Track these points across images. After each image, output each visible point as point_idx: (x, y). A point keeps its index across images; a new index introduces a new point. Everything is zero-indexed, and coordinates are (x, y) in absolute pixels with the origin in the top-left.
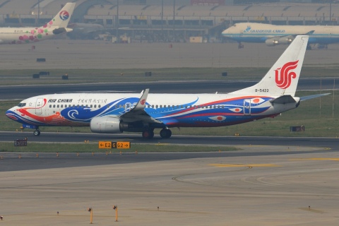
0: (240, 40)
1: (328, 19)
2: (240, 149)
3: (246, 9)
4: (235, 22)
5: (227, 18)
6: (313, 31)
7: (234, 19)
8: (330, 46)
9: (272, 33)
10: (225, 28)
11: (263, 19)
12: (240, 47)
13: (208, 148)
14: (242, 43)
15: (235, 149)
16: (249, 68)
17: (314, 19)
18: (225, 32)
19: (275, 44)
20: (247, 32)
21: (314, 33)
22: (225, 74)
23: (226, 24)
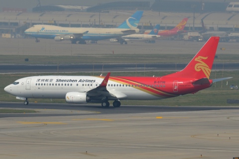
0: (37, 37)
1: (97, 24)
2: (38, 112)
3: (41, 16)
4: (33, 24)
5: (28, 22)
6: (87, 32)
7: (33, 22)
8: (99, 42)
9: (59, 32)
10: (27, 29)
11: (53, 22)
12: (38, 41)
13: (16, 110)
14: (38, 39)
15: (35, 112)
16: (44, 56)
17: (89, 23)
18: (27, 31)
19: (61, 40)
20: (42, 31)
21: (88, 33)
22: (27, 60)
23: (27, 26)
